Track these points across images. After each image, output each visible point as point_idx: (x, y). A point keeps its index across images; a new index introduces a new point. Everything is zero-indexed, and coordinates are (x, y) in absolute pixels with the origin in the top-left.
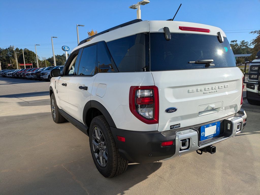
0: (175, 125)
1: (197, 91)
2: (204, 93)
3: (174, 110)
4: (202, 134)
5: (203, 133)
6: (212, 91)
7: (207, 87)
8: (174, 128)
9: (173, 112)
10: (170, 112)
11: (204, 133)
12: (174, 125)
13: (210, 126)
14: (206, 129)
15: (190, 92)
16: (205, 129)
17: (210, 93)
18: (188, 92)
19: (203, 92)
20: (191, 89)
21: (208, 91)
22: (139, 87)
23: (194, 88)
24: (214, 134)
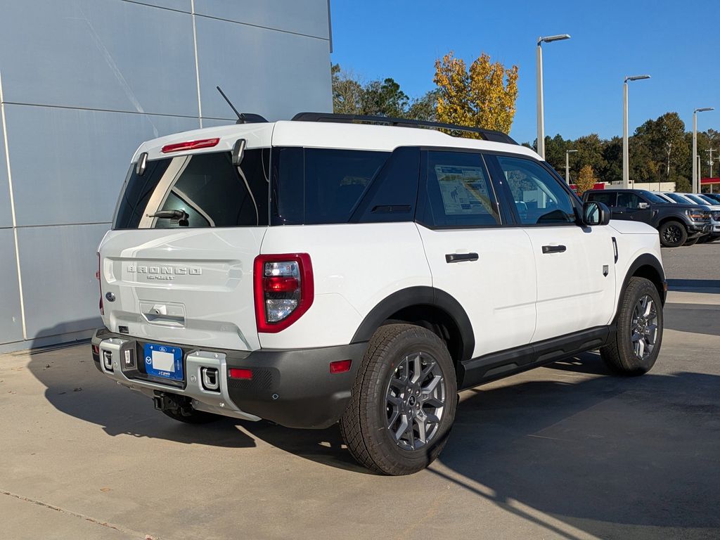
1: (138, 270)
2: (148, 278)
3: (112, 297)
4: (147, 359)
6: (162, 276)
8: (122, 332)
10: (109, 300)
12: (122, 327)
16: (153, 352)
19: (146, 275)
21: (154, 275)
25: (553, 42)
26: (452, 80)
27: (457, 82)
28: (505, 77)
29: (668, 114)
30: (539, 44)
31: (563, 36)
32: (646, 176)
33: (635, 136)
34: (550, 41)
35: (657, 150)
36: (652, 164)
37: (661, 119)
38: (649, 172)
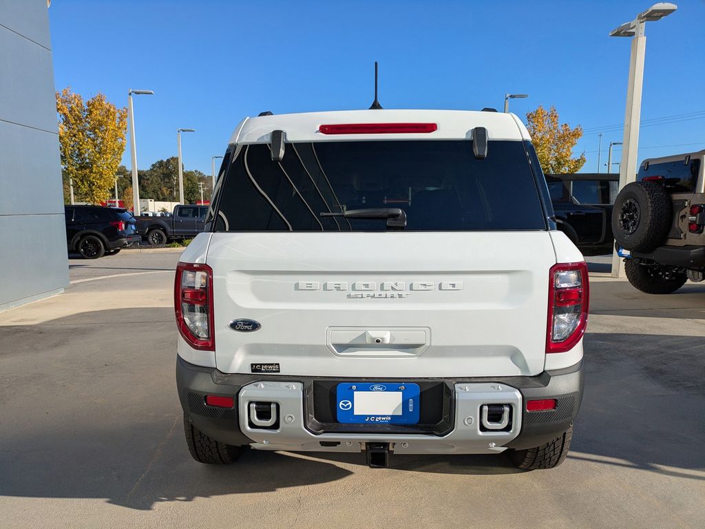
0: (264, 365)
1: (325, 287)
2: (349, 296)
3: (252, 326)
4: (341, 403)
5: (346, 403)
6: (383, 293)
7: (360, 281)
8: (260, 371)
9: (246, 330)
10: (240, 330)
11: (350, 403)
12: (261, 365)
13: (376, 388)
14: (359, 396)
15: (300, 288)
16: (355, 392)
17: (373, 297)
18: (297, 287)
19: (346, 293)
20: (303, 281)
21: (365, 294)
22: (195, 266)
23: (317, 281)
24: (392, 416)
25: (141, 95)
26: (71, 110)
27: (77, 112)
28: (117, 115)
29: (173, 158)
30: (130, 94)
31: (150, 92)
32: (161, 197)
33: (151, 169)
34: (139, 93)
35: (167, 180)
36: (164, 189)
37: (168, 160)
38: (163, 194)
